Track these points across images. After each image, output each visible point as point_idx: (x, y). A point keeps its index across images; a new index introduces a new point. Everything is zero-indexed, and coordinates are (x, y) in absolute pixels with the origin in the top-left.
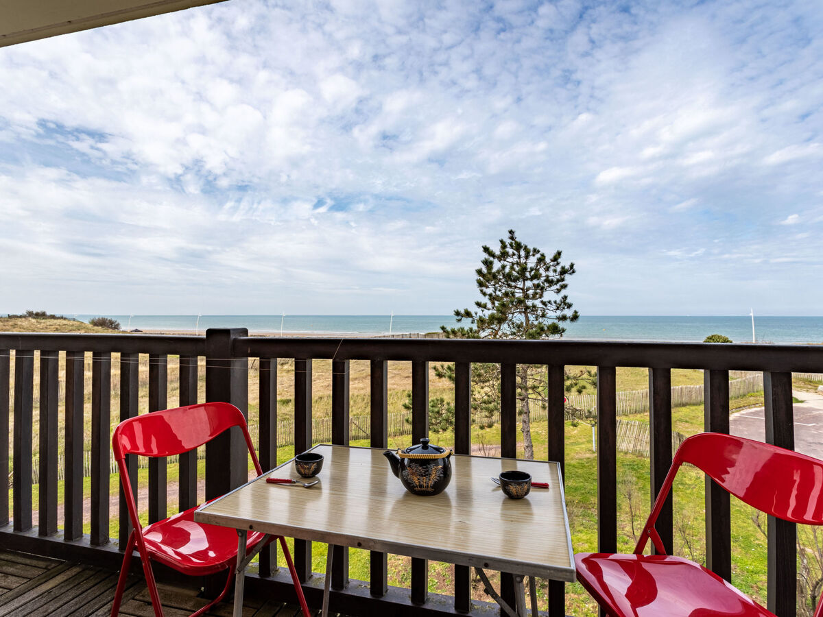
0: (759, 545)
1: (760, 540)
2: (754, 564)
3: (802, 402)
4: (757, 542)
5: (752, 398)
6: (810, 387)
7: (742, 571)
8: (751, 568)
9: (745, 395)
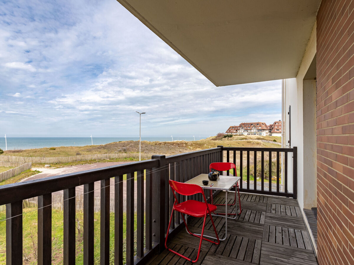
0: (58, 226)
1: (57, 225)
2: (59, 234)
3: (41, 172)
4: (57, 226)
5: (23, 174)
6: (41, 166)
7: (57, 238)
8: (59, 235)
9: (20, 174)
